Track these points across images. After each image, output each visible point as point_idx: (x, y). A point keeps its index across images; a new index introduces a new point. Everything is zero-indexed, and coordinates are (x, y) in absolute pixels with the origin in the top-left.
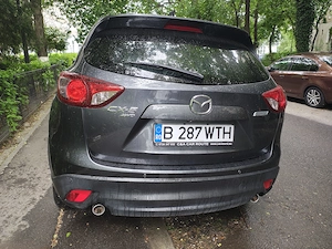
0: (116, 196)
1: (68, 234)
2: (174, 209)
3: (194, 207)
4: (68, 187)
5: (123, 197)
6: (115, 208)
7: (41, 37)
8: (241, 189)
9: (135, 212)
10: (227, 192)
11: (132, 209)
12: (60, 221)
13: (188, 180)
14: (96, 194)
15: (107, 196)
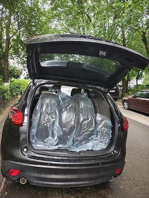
0: (32, 174)
1: (6, 193)
2: (63, 183)
3: (75, 183)
4: (8, 168)
5: (36, 175)
6: (32, 181)
7: (6, 72)
8: (101, 174)
9: (42, 184)
10: (93, 175)
11: (41, 182)
12: (3, 185)
13: (71, 168)
14: (22, 173)
15: (28, 174)
